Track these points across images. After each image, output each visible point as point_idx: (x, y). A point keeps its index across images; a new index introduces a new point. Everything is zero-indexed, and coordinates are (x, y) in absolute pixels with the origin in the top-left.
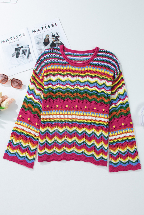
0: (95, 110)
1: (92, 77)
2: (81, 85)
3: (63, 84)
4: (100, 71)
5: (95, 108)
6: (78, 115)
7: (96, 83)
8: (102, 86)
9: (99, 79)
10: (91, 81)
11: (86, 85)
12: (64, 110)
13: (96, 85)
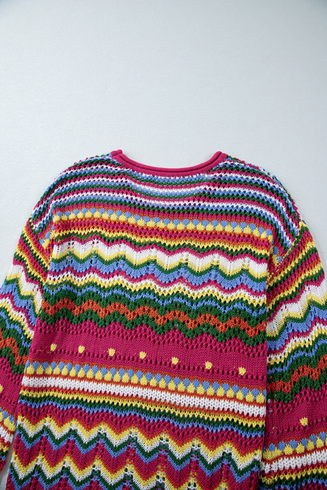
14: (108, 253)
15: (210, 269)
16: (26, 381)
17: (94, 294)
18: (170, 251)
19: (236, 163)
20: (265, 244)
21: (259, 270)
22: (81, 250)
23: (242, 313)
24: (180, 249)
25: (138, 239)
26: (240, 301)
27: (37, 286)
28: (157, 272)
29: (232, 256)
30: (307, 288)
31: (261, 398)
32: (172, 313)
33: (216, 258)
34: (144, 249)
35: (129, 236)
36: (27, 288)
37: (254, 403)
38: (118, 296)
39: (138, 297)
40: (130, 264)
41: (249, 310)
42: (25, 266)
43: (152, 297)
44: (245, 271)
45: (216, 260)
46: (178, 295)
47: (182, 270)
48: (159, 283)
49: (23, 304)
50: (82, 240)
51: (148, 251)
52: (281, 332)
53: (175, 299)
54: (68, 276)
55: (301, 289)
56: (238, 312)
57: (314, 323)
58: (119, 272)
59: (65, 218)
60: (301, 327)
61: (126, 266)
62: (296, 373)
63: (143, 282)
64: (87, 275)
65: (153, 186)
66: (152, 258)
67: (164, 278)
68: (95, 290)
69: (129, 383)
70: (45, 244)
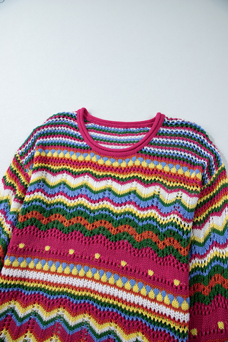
0: (150, 277)
1: (147, 184)
2: (117, 200)
3: (71, 194)
4: (167, 169)
5: (151, 273)
6: (99, 281)
7: (155, 200)
8: (172, 206)
9: (164, 188)
10: (143, 192)
11: (130, 203)
12: (61, 262)
13: (155, 204)
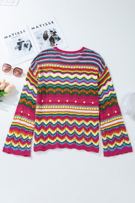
14: (54, 75)
15: (83, 78)
16: (37, 110)
17: (51, 86)
18: (72, 74)
19: (88, 50)
20: (97, 71)
21: (95, 77)
22: (46, 75)
23: (92, 88)
24: (75, 73)
25: (63, 71)
26: (91, 85)
27: (34, 86)
28: (69, 80)
29: (88, 75)
30: (107, 82)
31: (98, 109)
32: (74, 90)
33: (84, 75)
34: (64, 74)
35: (60, 70)
36: (31, 87)
37: (96, 110)
38: (59, 86)
39: (64, 86)
40: (61, 78)
41: (94, 87)
42: (29, 81)
43: (68, 86)
44: (92, 78)
45: (84, 76)
46: (75, 85)
47: (75, 79)
48: (70, 82)
49: (31, 91)
50: (46, 72)
51: (66, 74)
52: (102, 94)
53: (75, 86)
54: (43, 82)
55: (106, 83)
56: (91, 88)
57: (109, 91)
58: (58, 80)
59: (40, 66)
60: (106, 92)
61: (60, 79)
62: (106, 104)
63: (65, 82)
64: (49, 82)
65: (66, 56)
66: (67, 76)
67: (71, 81)
68: (51, 85)
69: (65, 108)
70: (35, 74)
